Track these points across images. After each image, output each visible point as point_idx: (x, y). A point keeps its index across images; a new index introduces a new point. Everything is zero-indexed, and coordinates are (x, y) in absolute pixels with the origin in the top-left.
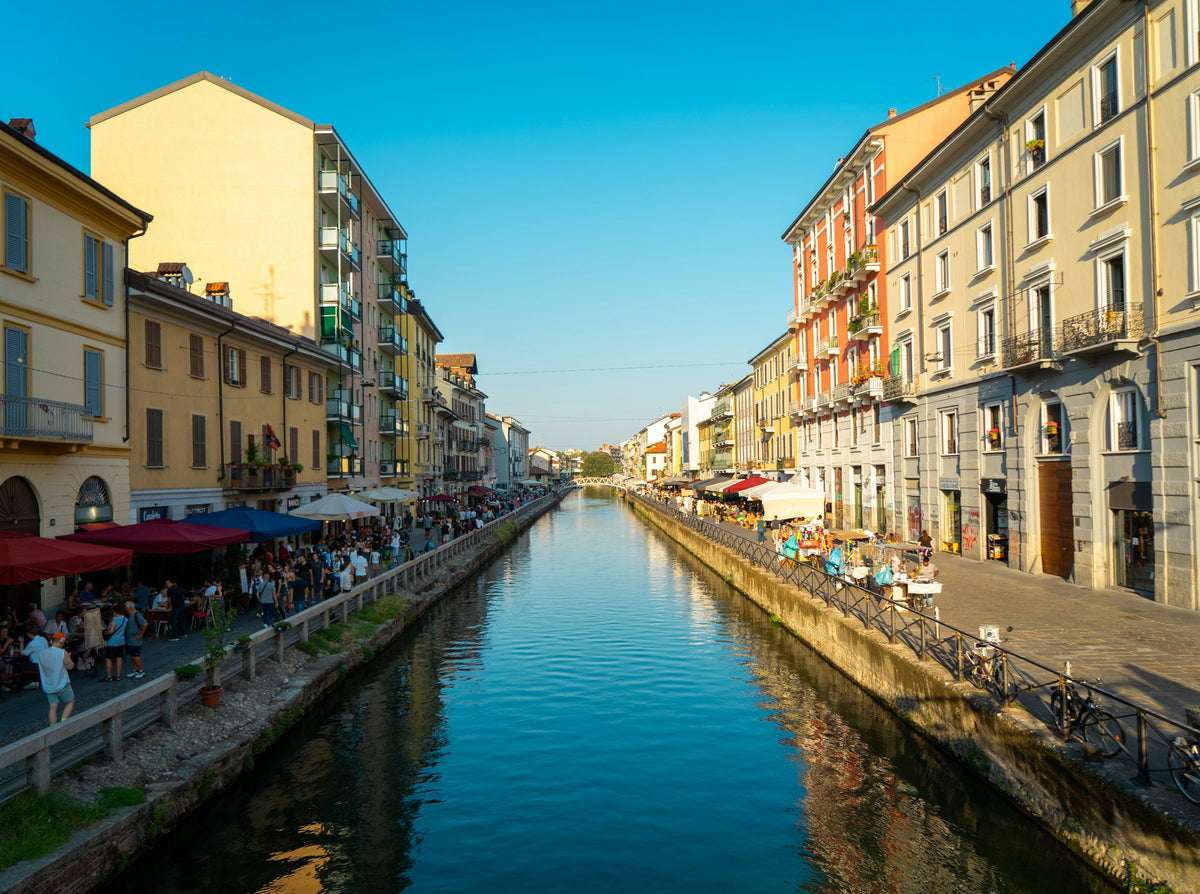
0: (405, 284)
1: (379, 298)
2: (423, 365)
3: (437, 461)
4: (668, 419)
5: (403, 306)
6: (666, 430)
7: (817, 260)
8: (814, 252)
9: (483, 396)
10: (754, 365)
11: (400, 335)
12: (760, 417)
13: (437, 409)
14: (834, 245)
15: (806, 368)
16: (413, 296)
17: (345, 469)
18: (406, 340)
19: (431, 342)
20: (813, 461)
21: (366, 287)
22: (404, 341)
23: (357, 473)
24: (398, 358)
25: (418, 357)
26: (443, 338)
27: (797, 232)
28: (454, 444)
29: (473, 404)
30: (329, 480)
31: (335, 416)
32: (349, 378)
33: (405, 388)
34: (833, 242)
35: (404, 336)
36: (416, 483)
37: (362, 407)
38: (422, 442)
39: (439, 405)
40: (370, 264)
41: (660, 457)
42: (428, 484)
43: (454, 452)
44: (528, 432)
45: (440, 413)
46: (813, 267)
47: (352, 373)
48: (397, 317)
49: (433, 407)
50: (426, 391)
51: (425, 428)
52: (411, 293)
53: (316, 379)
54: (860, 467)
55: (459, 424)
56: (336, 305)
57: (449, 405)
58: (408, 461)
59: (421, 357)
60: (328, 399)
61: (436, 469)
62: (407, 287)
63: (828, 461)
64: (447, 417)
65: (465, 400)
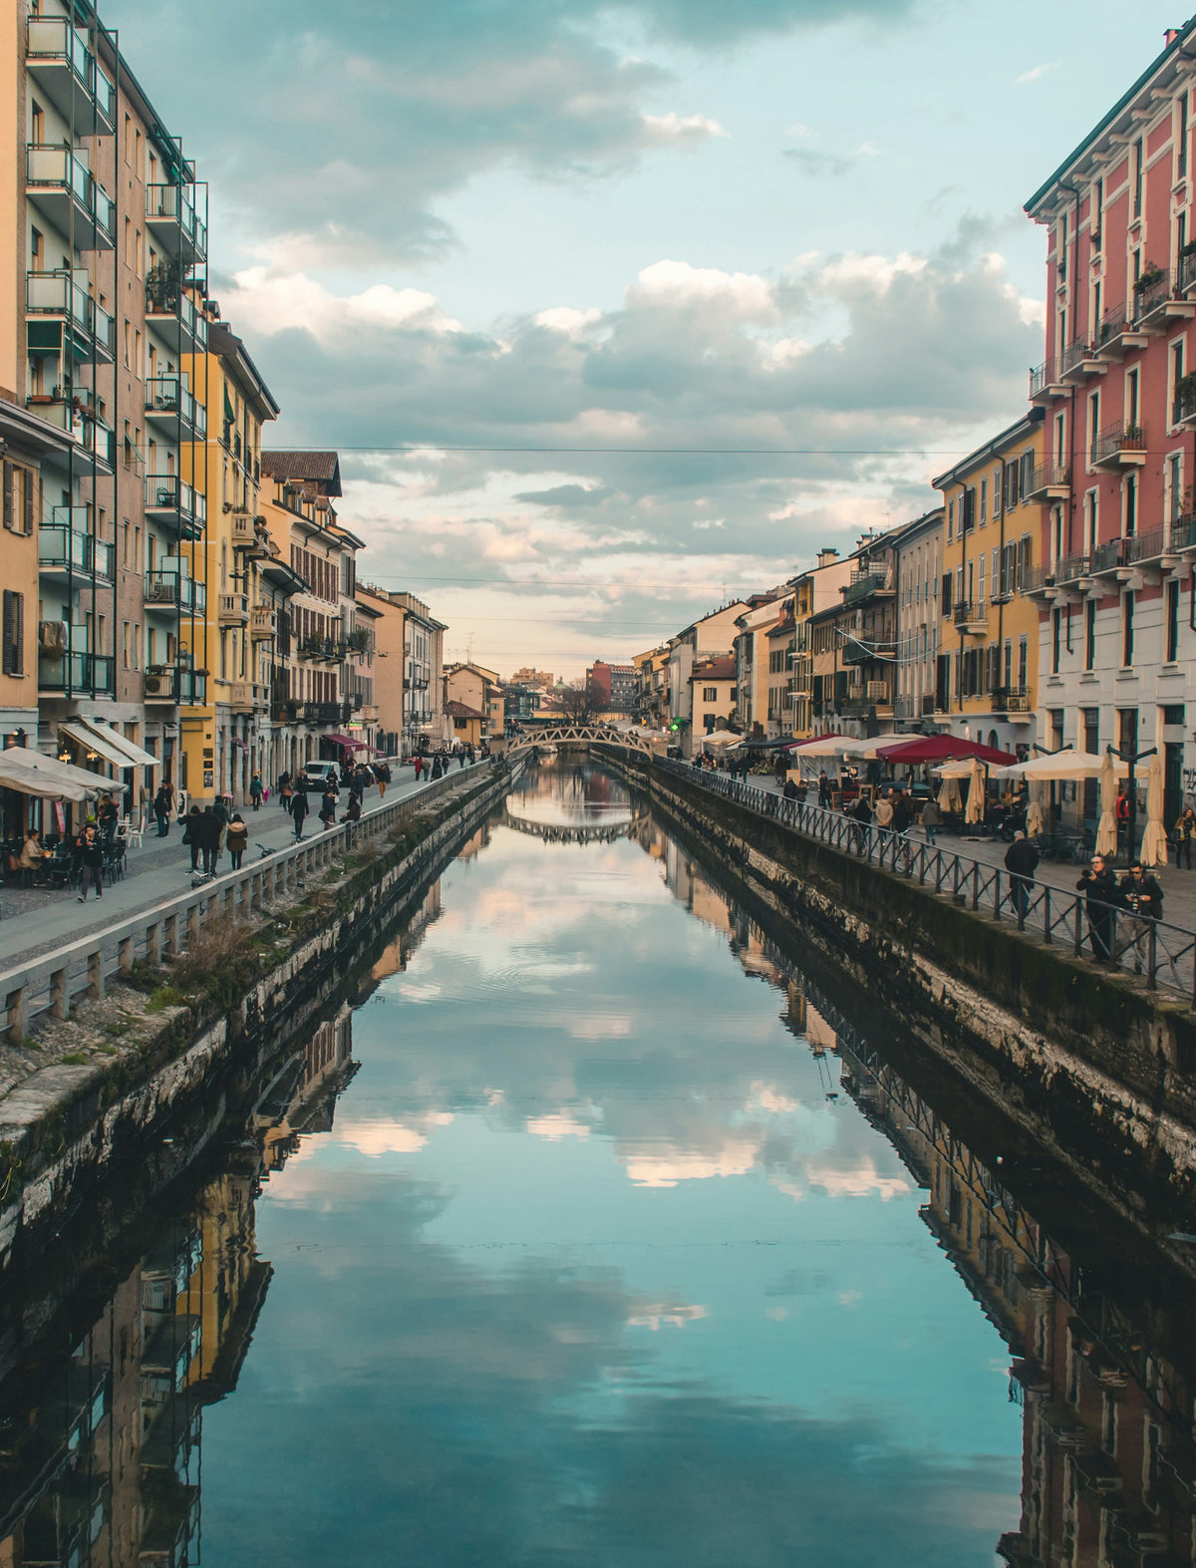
0: (200, 286)
1: (147, 312)
2: (235, 465)
3: (259, 677)
4: (743, 609)
5: (199, 332)
6: (737, 632)
7: (1103, 258)
8: (1096, 240)
9: (356, 544)
10: (943, 488)
11: (192, 396)
12: (955, 600)
13: (262, 565)
14: (1144, 224)
15: (1065, 495)
16: (217, 316)
17: (77, 680)
18: (205, 409)
19: (252, 419)
20: (1072, 695)
21: (123, 285)
22: (199, 410)
23: (100, 690)
24: (186, 446)
25: (227, 448)
26: (277, 411)
27: (1060, 195)
28: (294, 644)
29: (336, 560)
30: (41, 701)
31: (54, 563)
32: (88, 480)
33: (199, 513)
34: (1142, 218)
35: (200, 399)
36: (217, 721)
37: (112, 548)
38: (230, 633)
39: (265, 556)
40: (131, 235)
41: (724, 689)
42: (240, 722)
43: (292, 662)
44: (442, 628)
45: (268, 576)
46: (1092, 272)
47: (95, 472)
48: (186, 358)
49: (252, 559)
50: (240, 525)
51: (238, 603)
52: (211, 308)
53: (16, 478)
54: (1180, 708)
55: (303, 600)
56: (62, 318)
57: (285, 556)
58: (204, 673)
59: (233, 449)
60: (41, 525)
61: (261, 693)
62: (205, 295)
63: (1109, 695)
64: (281, 584)
65: (316, 549)
